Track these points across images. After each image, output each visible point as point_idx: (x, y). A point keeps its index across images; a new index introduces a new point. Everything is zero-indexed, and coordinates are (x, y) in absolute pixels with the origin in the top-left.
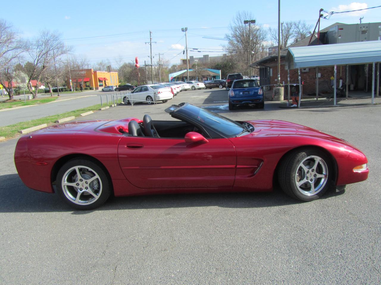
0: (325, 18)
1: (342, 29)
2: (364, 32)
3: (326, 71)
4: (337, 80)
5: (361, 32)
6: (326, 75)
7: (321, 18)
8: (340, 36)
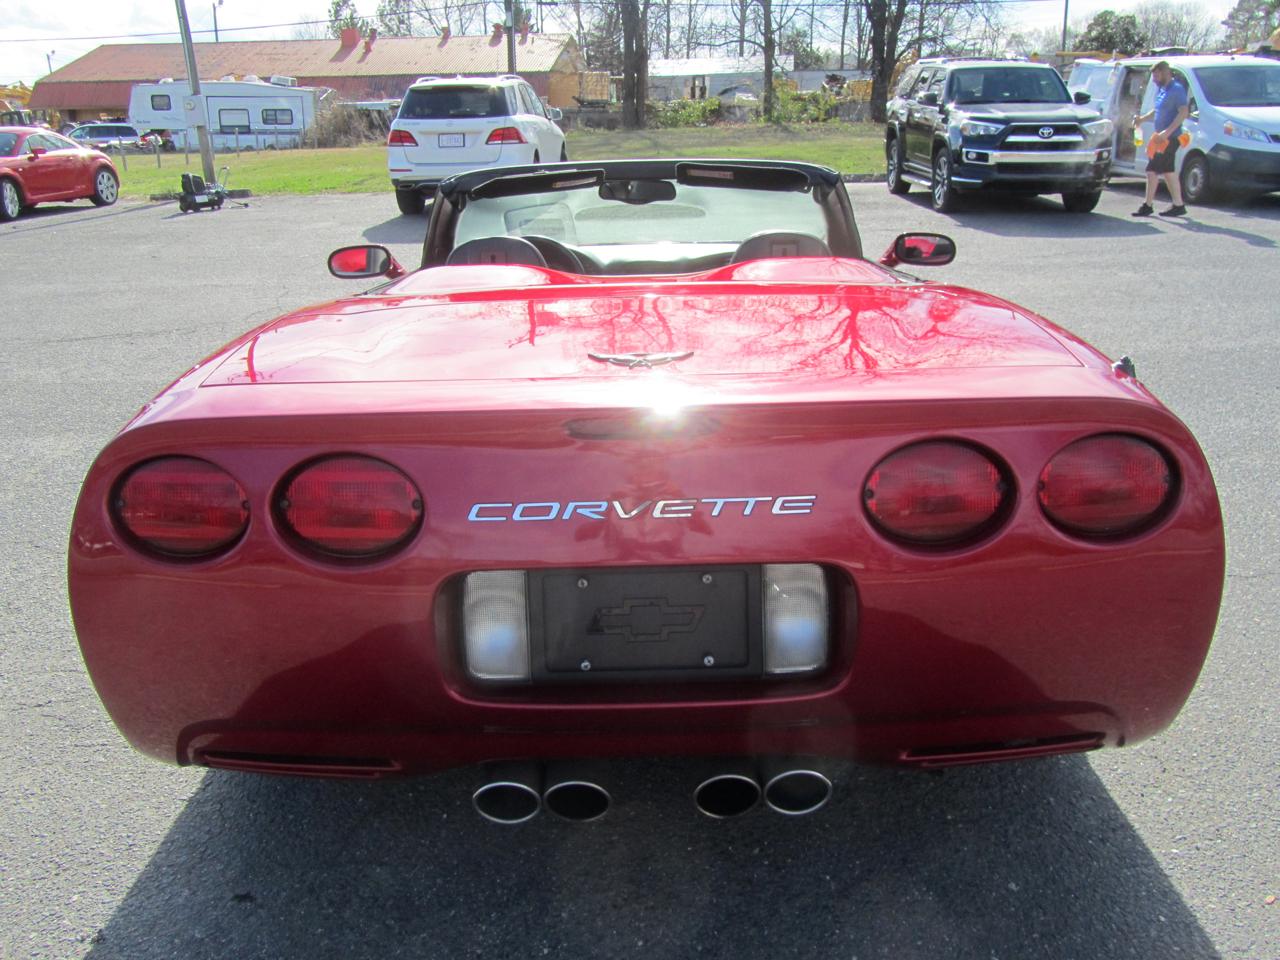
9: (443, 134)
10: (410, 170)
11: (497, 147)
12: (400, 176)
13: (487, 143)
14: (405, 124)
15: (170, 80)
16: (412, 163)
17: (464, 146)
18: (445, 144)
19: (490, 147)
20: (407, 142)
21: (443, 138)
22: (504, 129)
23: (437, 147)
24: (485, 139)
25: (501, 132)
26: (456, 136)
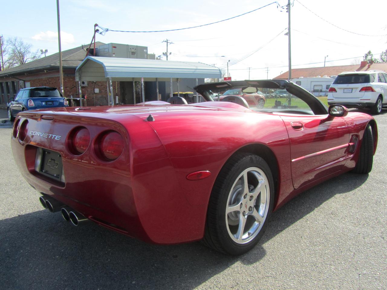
0: (101, 33)
1: (115, 47)
2: (133, 53)
3: (103, 87)
4: (114, 96)
5: (131, 53)
6: (103, 91)
7: (96, 33)
8: (114, 54)
9: (345, 89)
10: (333, 100)
11: (363, 93)
12: (330, 101)
13: (360, 91)
14: (334, 86)
15: (302, 77)
16: (334, 98)
17: (352, 92)
18: (345, 92)
19: (361, 93)
20: (334, 91)
21: (345, 90)
22: (366, 87)
23: (343, 92)
24: (359, 90)
25: (365, 88)
26: (349, 89)
